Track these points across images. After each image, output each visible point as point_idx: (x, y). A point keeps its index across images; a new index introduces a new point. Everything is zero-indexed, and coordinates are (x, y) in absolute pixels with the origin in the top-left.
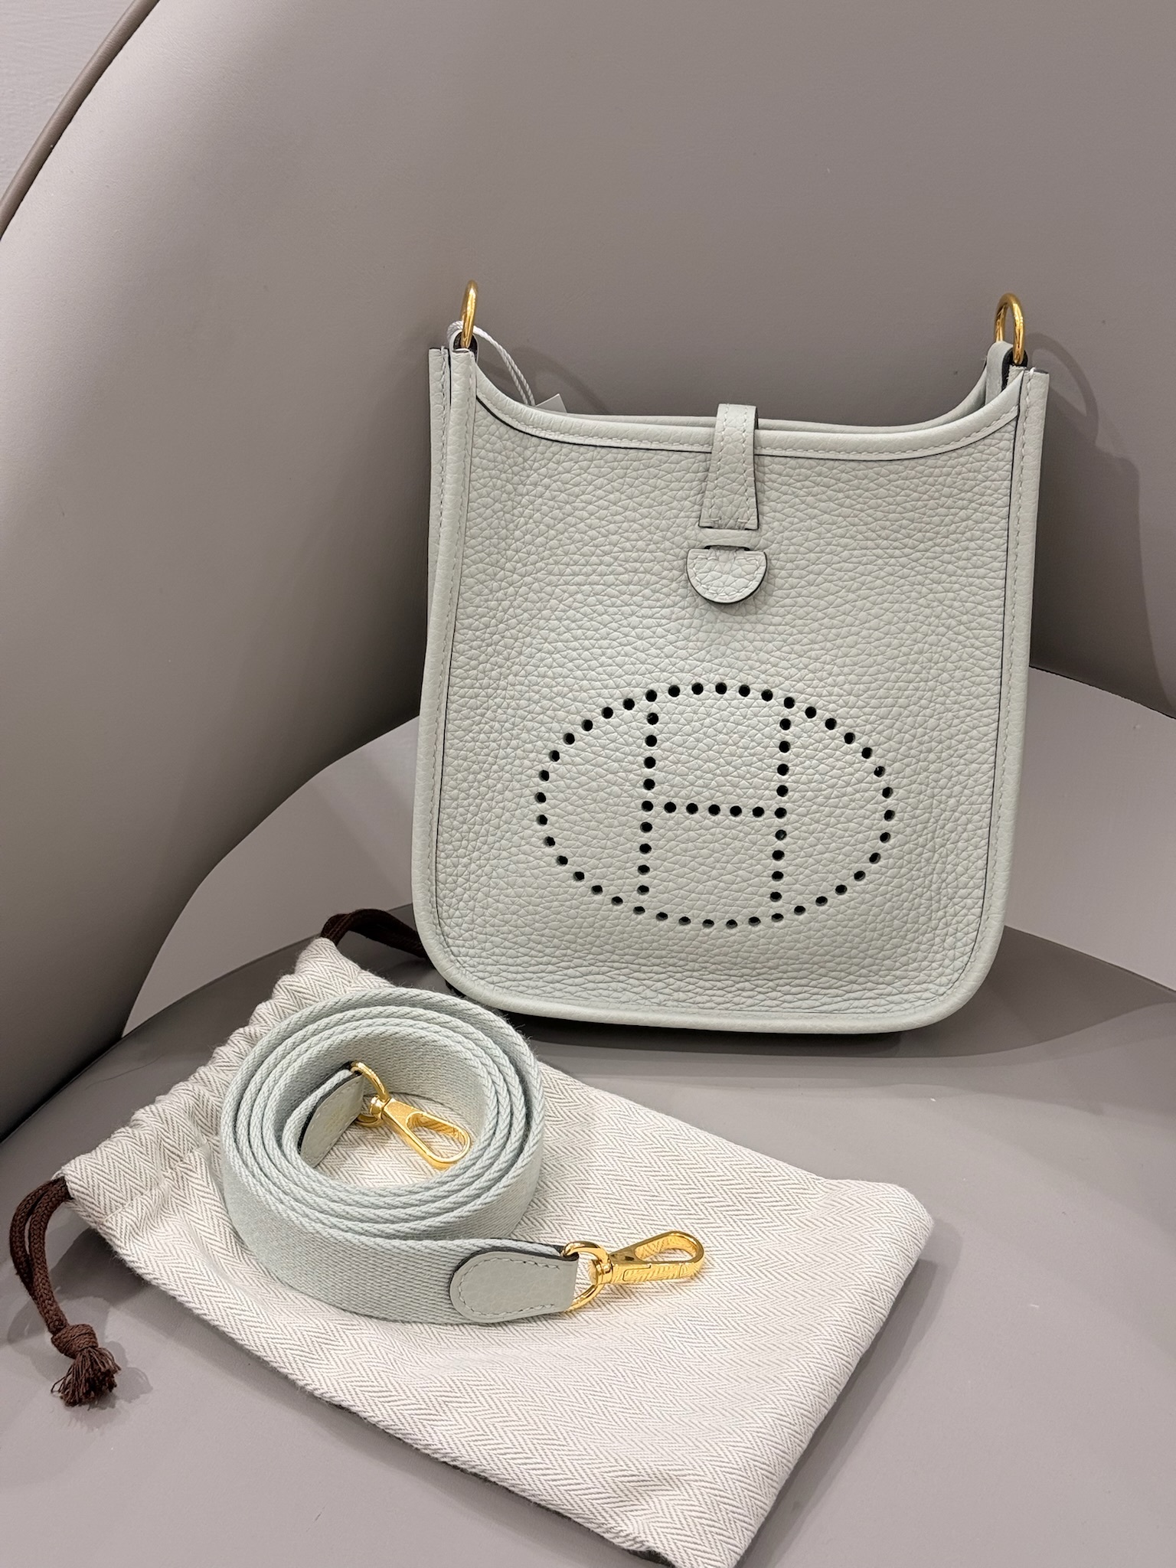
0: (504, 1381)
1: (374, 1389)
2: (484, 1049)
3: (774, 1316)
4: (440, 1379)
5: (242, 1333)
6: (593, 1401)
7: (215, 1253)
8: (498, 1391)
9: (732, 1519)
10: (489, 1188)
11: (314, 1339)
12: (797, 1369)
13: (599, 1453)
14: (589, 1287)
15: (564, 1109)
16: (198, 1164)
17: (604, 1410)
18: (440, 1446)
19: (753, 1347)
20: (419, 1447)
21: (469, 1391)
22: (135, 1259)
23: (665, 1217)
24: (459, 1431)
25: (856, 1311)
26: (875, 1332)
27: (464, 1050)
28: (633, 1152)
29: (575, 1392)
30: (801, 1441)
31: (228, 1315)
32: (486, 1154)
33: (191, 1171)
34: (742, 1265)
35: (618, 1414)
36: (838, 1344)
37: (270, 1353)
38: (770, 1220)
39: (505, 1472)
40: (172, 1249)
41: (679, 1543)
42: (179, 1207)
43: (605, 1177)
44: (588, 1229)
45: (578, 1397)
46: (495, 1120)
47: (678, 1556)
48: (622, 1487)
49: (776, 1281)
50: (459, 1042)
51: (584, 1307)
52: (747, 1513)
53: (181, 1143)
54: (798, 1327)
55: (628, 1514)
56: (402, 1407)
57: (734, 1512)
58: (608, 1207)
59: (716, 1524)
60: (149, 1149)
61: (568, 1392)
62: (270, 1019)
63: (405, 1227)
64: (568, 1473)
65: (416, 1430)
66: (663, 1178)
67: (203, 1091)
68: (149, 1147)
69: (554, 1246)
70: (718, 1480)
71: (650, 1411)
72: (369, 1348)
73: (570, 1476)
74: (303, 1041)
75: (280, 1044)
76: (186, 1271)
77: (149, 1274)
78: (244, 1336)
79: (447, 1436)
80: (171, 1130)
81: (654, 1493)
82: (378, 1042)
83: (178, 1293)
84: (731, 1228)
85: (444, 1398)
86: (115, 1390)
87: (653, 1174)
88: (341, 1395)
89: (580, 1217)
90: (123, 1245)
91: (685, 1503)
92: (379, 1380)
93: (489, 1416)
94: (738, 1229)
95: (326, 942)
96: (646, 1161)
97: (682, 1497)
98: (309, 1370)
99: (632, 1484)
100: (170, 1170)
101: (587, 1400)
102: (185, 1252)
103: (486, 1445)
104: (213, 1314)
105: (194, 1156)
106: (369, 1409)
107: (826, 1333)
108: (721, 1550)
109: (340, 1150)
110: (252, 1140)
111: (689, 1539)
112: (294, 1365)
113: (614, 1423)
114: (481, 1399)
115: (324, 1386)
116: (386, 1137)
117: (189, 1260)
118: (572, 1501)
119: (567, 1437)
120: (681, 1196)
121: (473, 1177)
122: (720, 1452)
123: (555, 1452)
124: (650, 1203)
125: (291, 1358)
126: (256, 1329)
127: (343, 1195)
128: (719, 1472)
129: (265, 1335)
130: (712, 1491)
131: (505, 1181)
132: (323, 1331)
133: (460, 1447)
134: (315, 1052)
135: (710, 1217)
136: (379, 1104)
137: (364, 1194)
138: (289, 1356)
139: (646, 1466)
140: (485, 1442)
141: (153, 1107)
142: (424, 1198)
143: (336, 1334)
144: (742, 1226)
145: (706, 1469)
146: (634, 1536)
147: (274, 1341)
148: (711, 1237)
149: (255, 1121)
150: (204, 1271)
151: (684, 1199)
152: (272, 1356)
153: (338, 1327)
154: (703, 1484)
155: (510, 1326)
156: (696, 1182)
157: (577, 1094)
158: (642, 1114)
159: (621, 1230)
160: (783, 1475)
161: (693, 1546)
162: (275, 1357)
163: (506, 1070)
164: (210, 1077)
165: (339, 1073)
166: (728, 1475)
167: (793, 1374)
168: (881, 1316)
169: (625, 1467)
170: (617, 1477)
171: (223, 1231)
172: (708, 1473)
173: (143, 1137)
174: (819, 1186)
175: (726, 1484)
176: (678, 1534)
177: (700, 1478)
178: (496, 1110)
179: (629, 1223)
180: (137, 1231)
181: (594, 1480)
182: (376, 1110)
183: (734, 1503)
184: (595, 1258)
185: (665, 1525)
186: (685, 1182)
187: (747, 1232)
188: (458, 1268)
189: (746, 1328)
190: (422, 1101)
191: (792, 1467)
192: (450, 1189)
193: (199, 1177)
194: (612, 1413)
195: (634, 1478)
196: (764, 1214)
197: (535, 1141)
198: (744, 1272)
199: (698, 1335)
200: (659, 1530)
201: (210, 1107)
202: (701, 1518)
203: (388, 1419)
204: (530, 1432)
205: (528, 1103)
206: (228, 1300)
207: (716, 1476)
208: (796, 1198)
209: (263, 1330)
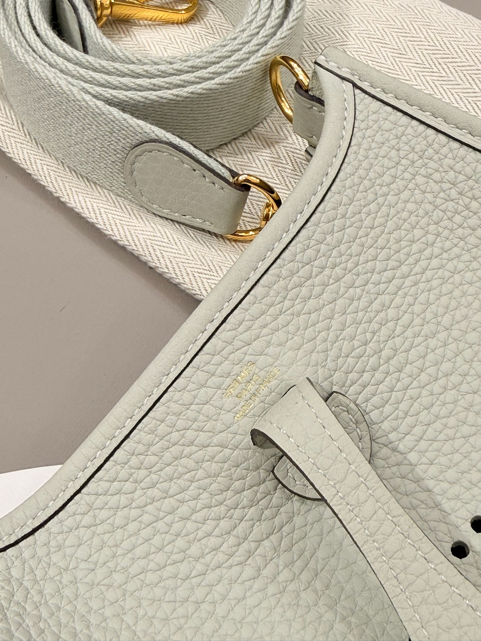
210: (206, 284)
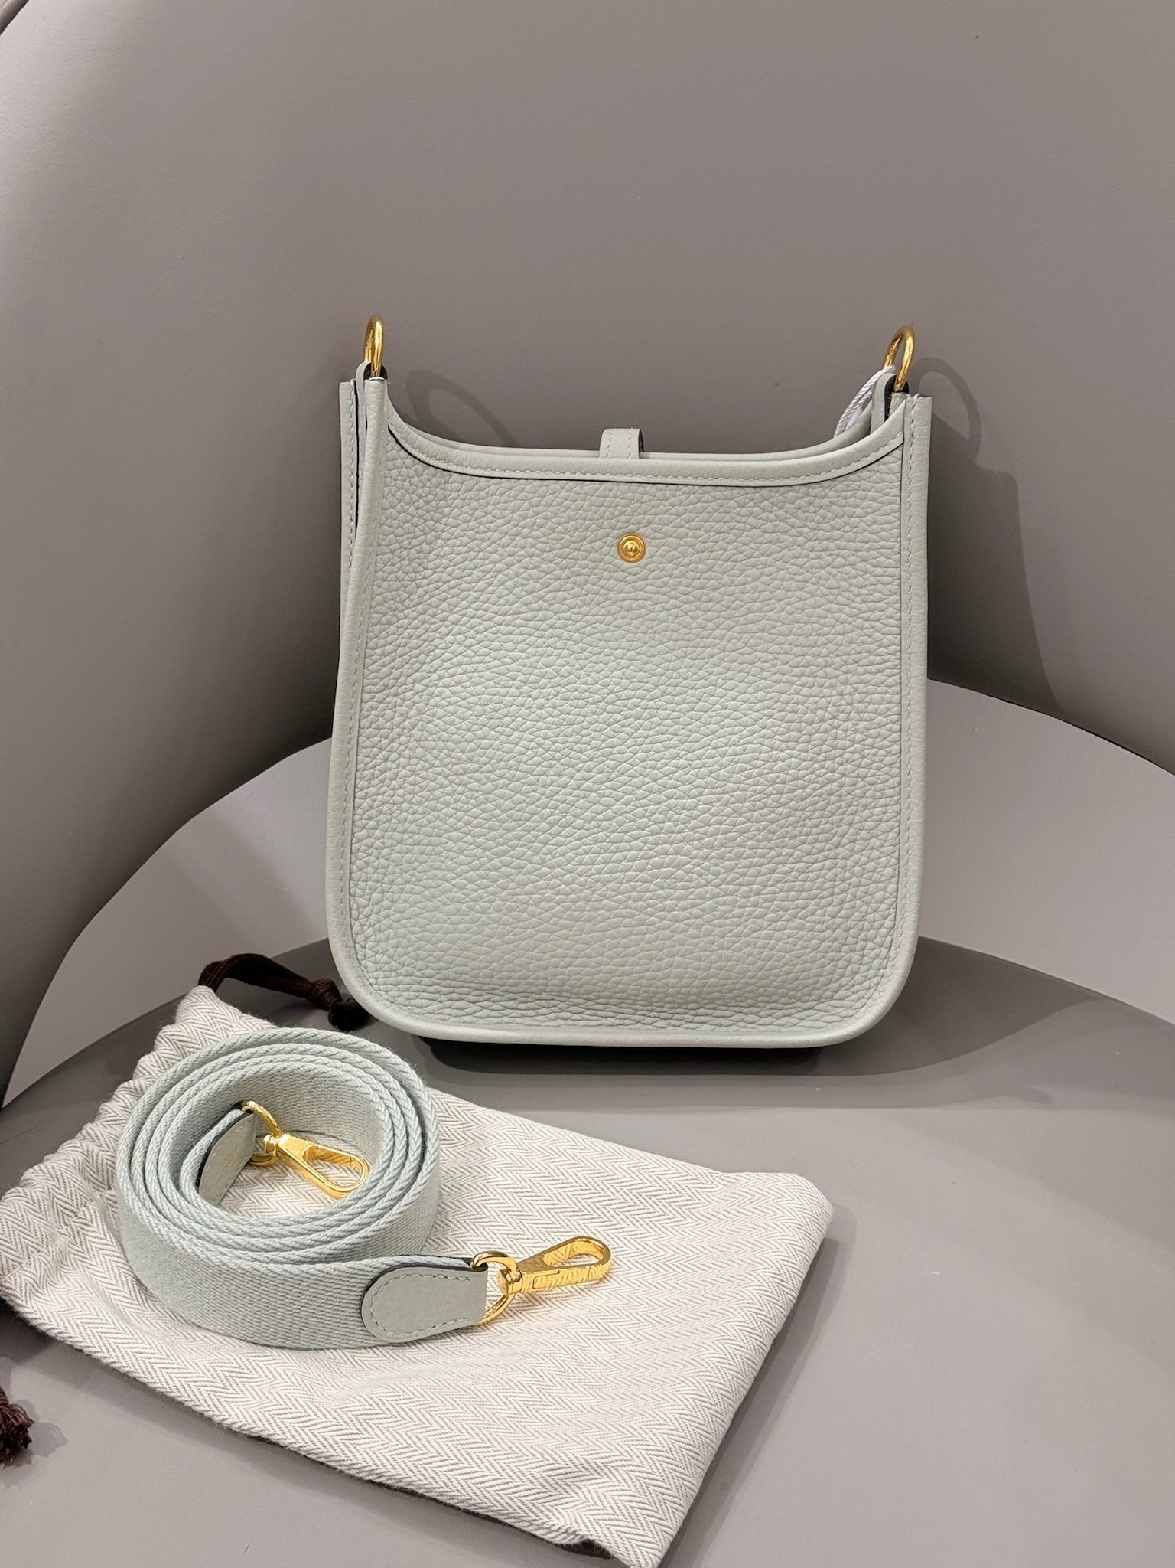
0: (423, 1393)
1: (292, 1415)
2: (374, 1075)
3: (684, 1306)
4: (359, 1398)
5: (154, 1375)
6: (513, 1402)
7: (119, 1303)
8: (418, 1403)
9: (662, 1500)
10: (391, 1207)
11: (227, 1374)
12: (713, 1351)
13: (524, 1450)
14: (499, 1298)
15: (458, 1131)
16: (93, 1217)
17: (526, 1409)
18: (364, 1464)
19: (667, 1335)
20: (343, 1468)
21: (389, 1406)
22: (38, 1316)
23: (568, 1223)
24: (382, 1447)
25: (767, 1293)
26: (787, 1314)
27: (353, 1078)
28: (531, 1164)
29: (494, 1396)
30: (723, 1421)
31: (137, 1360)
32: (386, 1174)
33: (86, 1225)
34: (648, 1262)
35: (540, 1411)
36: (751, 1326)
37: (184, 1393)
38: (671, 1216)
39: (432, 1481)
40: (75, 1302)
41: (612, 1528)
42: (78, 1262)
43: (505, 1191)
44: (492, 1242)
45: (498, 1400)
46: (392, 1143)
47: (612, 1541)
48: (551, 1482)
49: (683, 1273)
50: (349, 1072)
51: (496, 1318)
52: (674, 1494)
53: (74, 1198)
54: (710, 1312)
55: (559, 1507)
56: (322, 1430)
57: (663, 1494)
58: (511, 1220)
59: (647, 1507)
60: (42, 1207)
61: (488, 1396)
62: (154, 1071)
63: (310, 1252)
64: (496, 1473)
65: (339, 1451)
66: (563, 1186)
67: (91, 1146)
68: (41, 1204)
69: (463, 1259)
70: (645, 1463)
71: (571, 1405)
72: (285, 1377)
73: (498, 1476)
74: (191, 1084)
75: (167, 1092)
76: (91, 1321)
77: (54, 1329)
78: (156, 1378)
79: (370, 1453)
80: (63, 1186)
81: (583, 1483)
82: (266, 1079)
83: (85, 1344)
84: (634, 1228)
85: (364, 1417)
86: (30, 1446)
87: (553, 1182)
88: (260, 1425)
89: (484, 1232)
90: (24, 1303)
91: (614, 1488)
92: (297, 1406)
93: (411, 1428)
94: (641, 1228)
95: (205, 990)
96: (545, 1171)
97: (611, 1484)
98: (225, 1404)
99: (560, 1477)
100: (65, 1227)
101: (507, 1402)
102: (88, 1304)
103: (410, 1457)
104: (122, 1361)
105: (88, 1209)
106: (290, 1436)
107: (739, 1316)
108: (654, 1532)
109: (237, 1191)
110: (149, 1185)
111: (622, 1523)
112: (210, 1402)
113: (536, 1420)
114: (402, 1413)
115: (242, 1419)
116: (282, 1175)
117: (93, 1311)
118: (502, 1501)
119: (491, 1438)
120: (583, 1202)
121: (375, 1198)
122: (645, 1436)
123: (481, 1455)
124: (552, 1211)
125: (206, 1395)
126: (168, 1371)
127: (246, 1228)
128: (646, 1456)
129: (177, 1375)
130: (641, 1474)
131: (406, 1200)
132: (236, 1365)
133: (385, 1461)
134: (204, 1095)
135: (612, 1219)
136: (273, 1141)
137: (267, 1225)
138: (204, 1393)
139: (573, 1458)
140: (410, 1454)
141: (42, 1166)
142: (329, 1223)
143: (250, 1367)
144: (644, 1225)
145: (632, 1454)
146: (566, 1527)
147: (187, 1380)
148: (615, 1238)
149: (149, 1166)
150: (110, 1320)
151: (585, 1204)
152: (186, 1395)
153: (251, 1359)
154: (631, 1468)
155: (424, 1344)
156: (596, 1187)
157: (470, 1116)
158: (536, 1130)
159: (526, 1241)
160: (708, 1456)
161: (626, 1530)
162: (189, 1396)
163: (397, 1094)
164: (97, 1132)
165: (230, 1113)
166: (654, 1458)
167: (711, 1356)
168: (791, 1298)
169: (552, 1461)
170: (545, 1471)
171: (124, 1280)
172: (634, 1457)
173: (34, 1195)
174: (717, 1179)
175: (653, 1467)
176: (610, 1520)
177: (628, 1463)
178: (392, 1132)
179: (533, 1233)
180: (37, 1288)
181: (522, 1477)
182: (271, 1147)
183: (663, 1485)
184: (504, 1268)
185: (596, 1512)
186: (585, 1187)
187: (650, 1230)
188: (368, 1288)
189: (657, 1319)
190: (315, 1137)
191: (716, 1448)
192: (354, 1211)
193: (96, 1230)
194: (533, 1411)
195: (561, 1471)
196: (666, 1210)
197: (432, 1159)
198: (651, 1268)
199: (612, 1332)
200: (591, 1518)
201: (99, 1162)
202: (631, 1501)
203: (310, 1443)
204: (453, 1439)
205: (422, 1124)
206: (136, 1345)
207: (643, 1460)
208: (696, 1193)
209: (175, 1371)
210: (409, 1464)
